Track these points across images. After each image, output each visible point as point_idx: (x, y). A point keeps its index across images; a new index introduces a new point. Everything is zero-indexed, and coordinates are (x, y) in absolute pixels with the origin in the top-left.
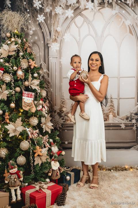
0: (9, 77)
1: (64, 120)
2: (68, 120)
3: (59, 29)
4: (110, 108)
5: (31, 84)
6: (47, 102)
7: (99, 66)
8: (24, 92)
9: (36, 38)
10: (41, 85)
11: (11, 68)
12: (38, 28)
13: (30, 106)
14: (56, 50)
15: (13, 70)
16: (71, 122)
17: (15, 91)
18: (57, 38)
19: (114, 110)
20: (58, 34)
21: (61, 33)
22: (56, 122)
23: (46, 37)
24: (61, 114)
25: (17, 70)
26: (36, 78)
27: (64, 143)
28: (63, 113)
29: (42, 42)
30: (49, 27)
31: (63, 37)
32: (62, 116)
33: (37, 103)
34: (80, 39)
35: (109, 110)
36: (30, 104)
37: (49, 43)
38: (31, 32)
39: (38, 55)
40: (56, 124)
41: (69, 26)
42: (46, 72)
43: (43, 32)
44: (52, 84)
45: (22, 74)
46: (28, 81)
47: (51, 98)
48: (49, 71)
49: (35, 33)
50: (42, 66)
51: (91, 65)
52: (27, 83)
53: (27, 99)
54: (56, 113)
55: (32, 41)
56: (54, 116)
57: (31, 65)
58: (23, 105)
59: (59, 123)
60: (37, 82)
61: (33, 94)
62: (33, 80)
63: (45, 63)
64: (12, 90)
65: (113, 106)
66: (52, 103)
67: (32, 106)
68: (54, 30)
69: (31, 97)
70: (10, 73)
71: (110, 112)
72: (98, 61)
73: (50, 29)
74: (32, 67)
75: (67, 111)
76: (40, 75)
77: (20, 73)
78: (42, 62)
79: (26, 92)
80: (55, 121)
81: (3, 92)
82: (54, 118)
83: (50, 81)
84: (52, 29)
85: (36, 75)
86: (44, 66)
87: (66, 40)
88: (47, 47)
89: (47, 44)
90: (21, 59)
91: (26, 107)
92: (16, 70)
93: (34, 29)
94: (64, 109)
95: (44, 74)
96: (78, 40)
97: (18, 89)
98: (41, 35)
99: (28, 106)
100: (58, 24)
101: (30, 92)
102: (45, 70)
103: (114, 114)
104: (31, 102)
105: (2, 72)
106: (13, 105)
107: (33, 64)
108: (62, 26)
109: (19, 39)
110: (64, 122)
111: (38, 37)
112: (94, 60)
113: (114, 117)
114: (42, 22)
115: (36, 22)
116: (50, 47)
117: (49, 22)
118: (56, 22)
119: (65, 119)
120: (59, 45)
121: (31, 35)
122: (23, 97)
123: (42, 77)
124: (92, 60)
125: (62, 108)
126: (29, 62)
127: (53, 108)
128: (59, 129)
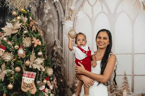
0: (10, 56)
3: (73, 8)
4: (123, 84)
5: (34, 63)
6: (54, 80)
7: (106, 45)
8: (25, 72)
9: (51, 16)
10: (46, 64)
11: (13, 47)
12: (53, 7)
13: (30, 87)
14: (70, 28)
15: (15, 49)
17: (14, 71)
18: (70, 16)
19: (129, 87)
20: (72, 13)
21: (74, 12)
23: (61, 15)
24: (74, 90)
25: (19, 48)
26: (40, 57)
28: (75, 88)
29: (57, 20)
30: (63, 6)
31: (77, 15)
33: (40, 83)
34: (93, 17)
35: (123, 86)
36: (30, 86)
37: (63, 21)
38: (46, 11)
39: (52, 32)
41: (83, 5)
42: (60, 48)
43: (57, 11)
44: (65, 59)
45: (23, 54)
46: (29, 60)
47: (64, 74)
48: (62, 48)
49: (50, 12)
50: (56, 43)
51: (99, 43)
52: (27, 62)
53: (28, 80)
54: (69, 89)
55: (47, 19)
56: (67, 92)
57: (34, 44)
58: (22, 86)
60: (40, 61)
61: (35, 74)
62: (36, 58)
63: (59, 40)
64: (11, 69)
65: (127, 83)
66: (65, 78)
67: (32, 87)
68: (68, 9)
69: (32, 77)
70: (10, 52)
71: (124, 89)
72: (106, 39)
73: (64, 8)
74: (35, 46)
76: (54, 51)
77: (21, 52)
78: (56, 39)
79: (27, 72)
81: (2, 72)
82: (67, 93)
83: (63, 57)
84: (66, 8)
85: (40, 53)
86: (58, 43)
87: (79, 18)
88: (61, 25)
89: (61, 22)
90: (23, 38)
91: (25, 88)
92: (17, 48)
93: (49, 8)
95: (58, 51)
96: (91, 18)
97: (18, 69)
98: (55, 14)
99: (28, 87)
100: (72, 3)
101: (30, 72)
102: (59, 47)
103: (129, 91)
104: (32, 82)
105: (4, 51)
106: (10, 86)
107: (36, 42)
108: (75, 4)
109: (26, 17)
111: (53, 16)
112: (102, 38)
113: (128, 95)
114: (56, 1)
115: (52, 2)
116: (64, 24)
117: (63, 1)
118: (70, 1)
120: (72, 23)
121: (46, 14)
122: (23, 78)
123: (56, 53)
124: (100, 38)
125: (75, 84)
126: (32, 40)
127: (66, 83)
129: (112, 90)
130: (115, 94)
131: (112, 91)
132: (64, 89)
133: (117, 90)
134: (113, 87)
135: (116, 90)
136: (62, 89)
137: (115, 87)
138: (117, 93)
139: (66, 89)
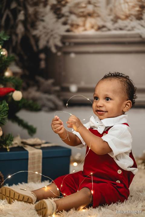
1: (67, 27)
2: (78, 26)
16: (85, 30)
22: (49, 31)
24: (61, 10)
27: (67, 90)
28: (64, 5)
32: (63, 16)
40: (49, 36)
54: (48, 8)
59: (56, 35)
80: (44, 28)
82: (43, 21)
110: (68, 31)
119: (69, 22)
128: (54, 50)
132: (35, 9)
136: (31, 10)
139: (41, 9)
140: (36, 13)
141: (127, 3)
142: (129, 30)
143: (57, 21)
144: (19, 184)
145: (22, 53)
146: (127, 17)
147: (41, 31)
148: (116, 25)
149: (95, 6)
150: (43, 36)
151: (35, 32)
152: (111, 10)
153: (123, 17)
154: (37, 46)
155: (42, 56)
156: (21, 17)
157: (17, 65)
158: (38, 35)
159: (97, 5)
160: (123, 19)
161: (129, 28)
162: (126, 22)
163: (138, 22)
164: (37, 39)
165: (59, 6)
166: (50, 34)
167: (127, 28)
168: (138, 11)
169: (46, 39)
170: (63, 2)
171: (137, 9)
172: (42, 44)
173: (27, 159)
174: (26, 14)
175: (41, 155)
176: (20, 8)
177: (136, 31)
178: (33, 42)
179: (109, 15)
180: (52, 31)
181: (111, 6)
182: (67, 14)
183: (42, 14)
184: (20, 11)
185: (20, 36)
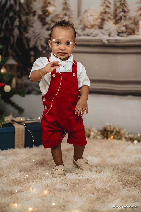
22: (37, 34)
24: (46, 19)
28: (48, 16)
32: (47, 23)
40: (37, 38)
54: (36, 17)
59: (41, 38)
75: (56, 13)
80: (33, 32)
82: (32, 27)
94: (50, 9)
125: (46, 6)
127: (31, 6)
128: (40, 49)
129: (117, 18)
130: (124, 26)
131: (119, 20)
132: (27, 18)
133: (128, 17)
134: (121, 10)
135: (125, 17)
136: (24, 18)
137: (124, 11)
138: (127, 23)
139: (31, 18)
140: (27, 21)
141: (92, 16)
142: (94, 36)
143: (42, 27)
144: (8, 149)
145: (18, 50)
146: (92, 26)
147: (31, 34)
148: (85, 32)
149: (70, 18)
150: (33, 38)
151: (27, 35)
152: (81, 21)
153: (89, 26)
154: (29, 45)
155: (32, 53)
156: (17, 23)
157: (14, 59)
158: (29, 37)
159: (71, 16)
160: (89, 28)
161: (94, 35)
162: (92, 30)
163: (100, 30)
164: (28, 40)
165: (44, 16)
166: (38, 37)
167: (93, 35)
168: (100, 22)
169: (35, 40)
170: (47, 14)
171: (100, 21)
172: (32, 44)
173: (14, 132)
174: (20, 21)
175: (24, 129)
176: (16, 16)
177: (98, 37)
178: (25, 42)
179: (80, 24)
180: (39, 34)
181: (81, 18)
182: (50, 22)
183: (32, 22)
184: (16, 19)
185: (16, 38)
